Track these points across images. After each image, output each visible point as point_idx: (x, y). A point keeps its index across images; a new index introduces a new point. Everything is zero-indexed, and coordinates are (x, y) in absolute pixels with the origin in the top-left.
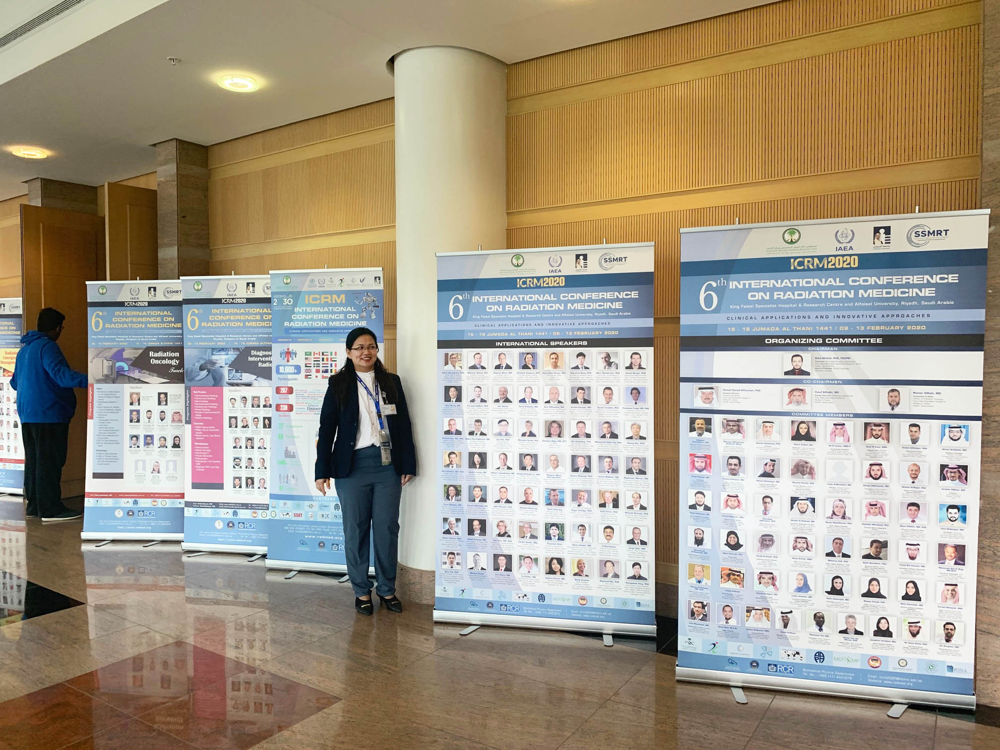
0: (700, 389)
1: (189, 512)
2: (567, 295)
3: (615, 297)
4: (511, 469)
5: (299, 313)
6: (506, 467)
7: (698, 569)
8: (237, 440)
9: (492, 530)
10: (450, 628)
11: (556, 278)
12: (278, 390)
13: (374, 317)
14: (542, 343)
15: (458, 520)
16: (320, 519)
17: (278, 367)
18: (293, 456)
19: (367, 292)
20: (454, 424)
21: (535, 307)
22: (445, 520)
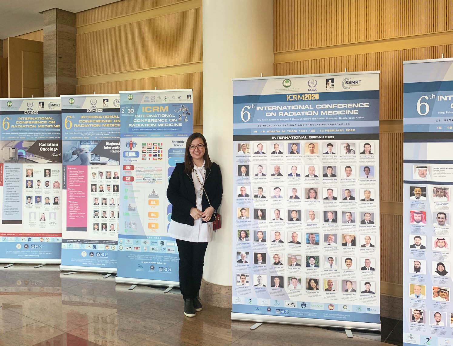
0: (417, 167)
1: (64, 246)
2: (320, 105)
3: (353, 107)
4: (283, 220)
5: (138, 118)
6: (279, 219)
7: (417, 288)
8: (96, 200)
9: (270, 260)
10: (242, 324)
11: (313, 94)
12: (124, 168)
13: (187, 120)
14: (303, 137)
15: (247, 253)
16: (151, 251)
17: (124, 153)
18: (134, 210)
19: (183, 104)
20: (244, 190)
21: (299, 113)
22: (239, 253)
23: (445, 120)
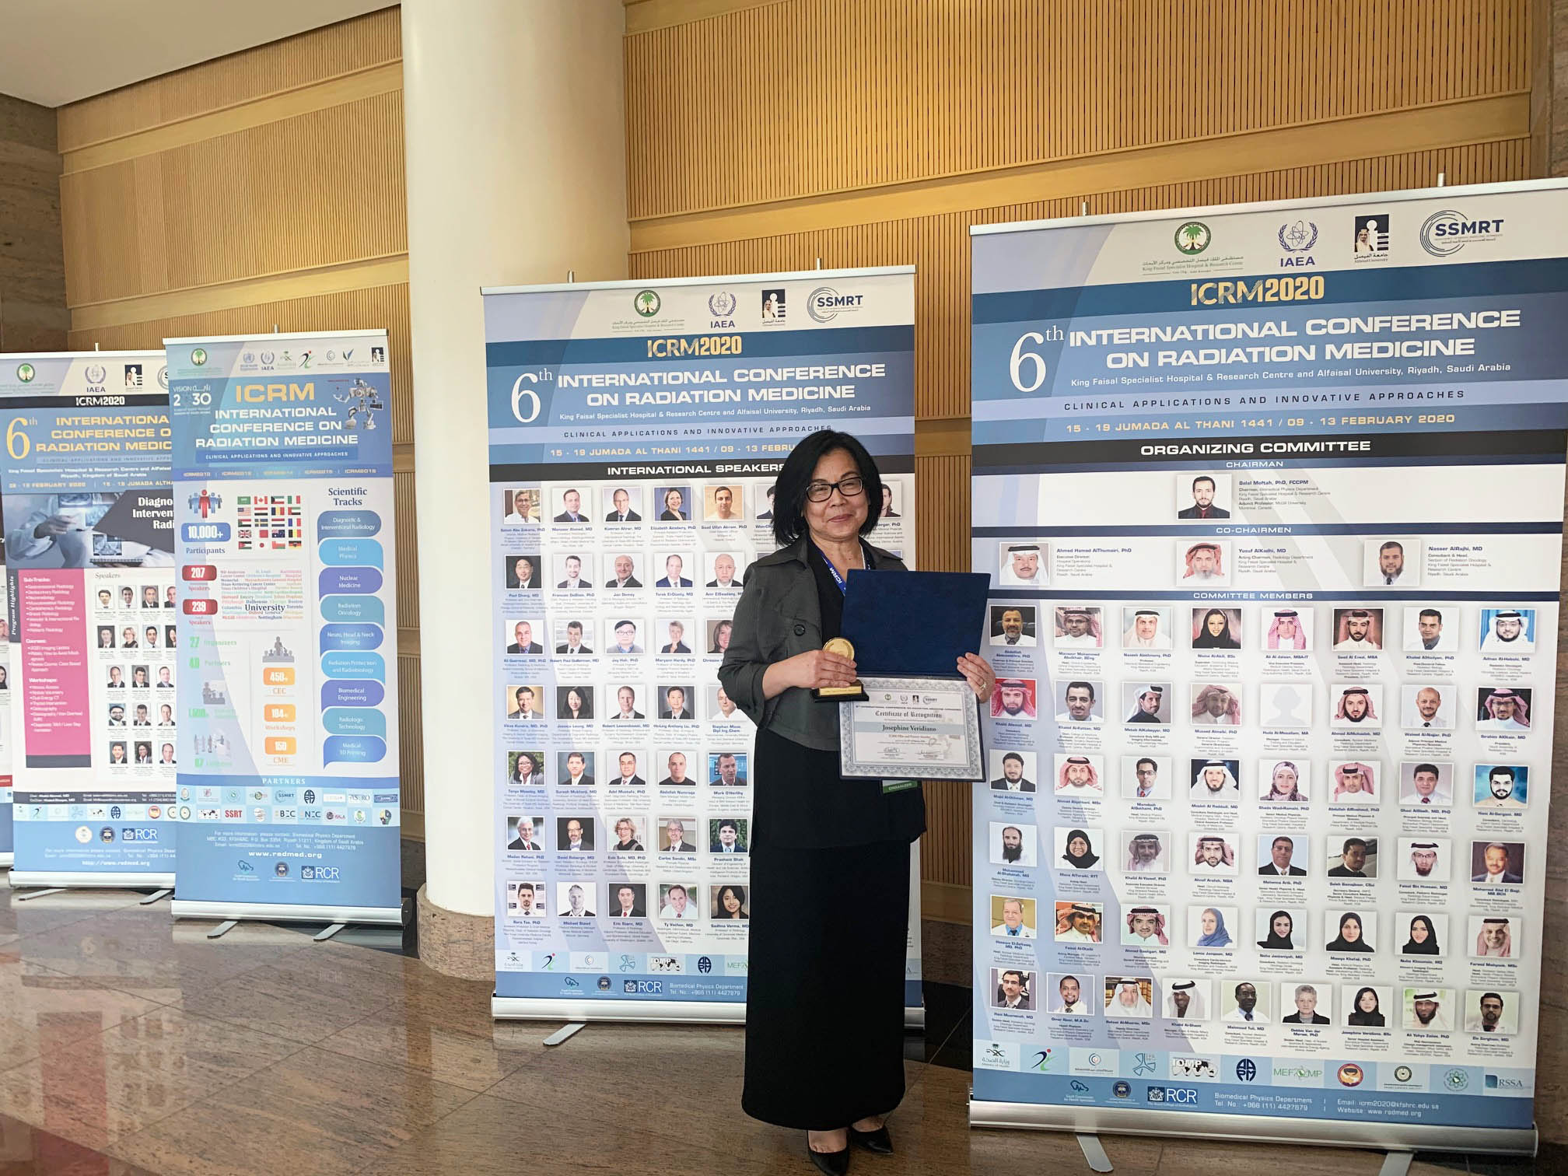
0: (1012, 549)
1: (22, 813)
2: (746, 372)
3: (841, 376)
4: (642, 717)
5: (224, 421)
6: (631, 714)
7: (1011, 906)
8: (116, 672)
9: (607, 837)
10: (524, 1030)
11: (724, 338)
12: (187, 573)
13: (372, 426)
14: (699, 469)
15: (537, 821)
16: (277, 820)
17: (185, 528)
18: (221, 701)
19: (358, 377)
20: (526, 633)
21: (684, 397)
22: (513, 821)
23: (1090, 406)
